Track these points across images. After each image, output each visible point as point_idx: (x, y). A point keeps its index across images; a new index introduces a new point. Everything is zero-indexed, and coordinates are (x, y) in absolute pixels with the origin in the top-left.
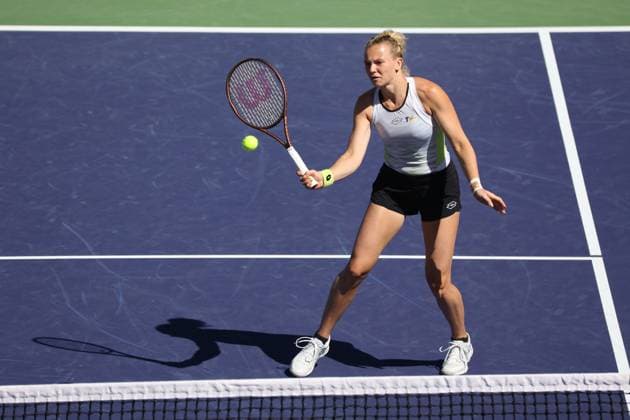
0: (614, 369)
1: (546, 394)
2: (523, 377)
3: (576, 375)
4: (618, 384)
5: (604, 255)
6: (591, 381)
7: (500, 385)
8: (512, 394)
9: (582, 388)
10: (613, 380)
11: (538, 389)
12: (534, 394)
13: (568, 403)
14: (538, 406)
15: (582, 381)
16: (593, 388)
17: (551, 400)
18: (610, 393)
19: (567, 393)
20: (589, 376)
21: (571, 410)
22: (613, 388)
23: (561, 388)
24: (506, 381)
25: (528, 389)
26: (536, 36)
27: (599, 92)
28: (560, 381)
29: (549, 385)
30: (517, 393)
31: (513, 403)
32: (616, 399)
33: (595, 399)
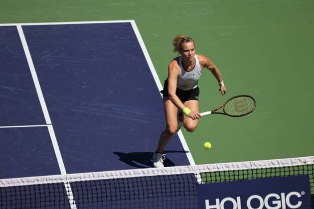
0: (59, 173)
1: (30, 186)
2: (19, 179)
3: (42, 177)
4: (61, 179)
5: (52, 124)
6: (49, 179)
7: (9, 183)
8: (15, 187)
9: (45, 182)
10: (59, 178)
11: (26, 184)
12: (24, 186)
13: (40, 189)
14: (26, 192)
15: (45, 179)
16: (50, 182)
17: (32, 188)
18: (58, 184)
19: (39, 185)
20: (48, 177)
21: (41, 192)
22: (59, 181)
23: (36, 183)
24: (11, 181)
25: (22, 184)
26: (15, 27)
27: (45, 52)
28: (36, 180)
29: (31, 182)
30: (16, 186)
31: (15, 191)
32: (61, 186)
33: (51, 186)
